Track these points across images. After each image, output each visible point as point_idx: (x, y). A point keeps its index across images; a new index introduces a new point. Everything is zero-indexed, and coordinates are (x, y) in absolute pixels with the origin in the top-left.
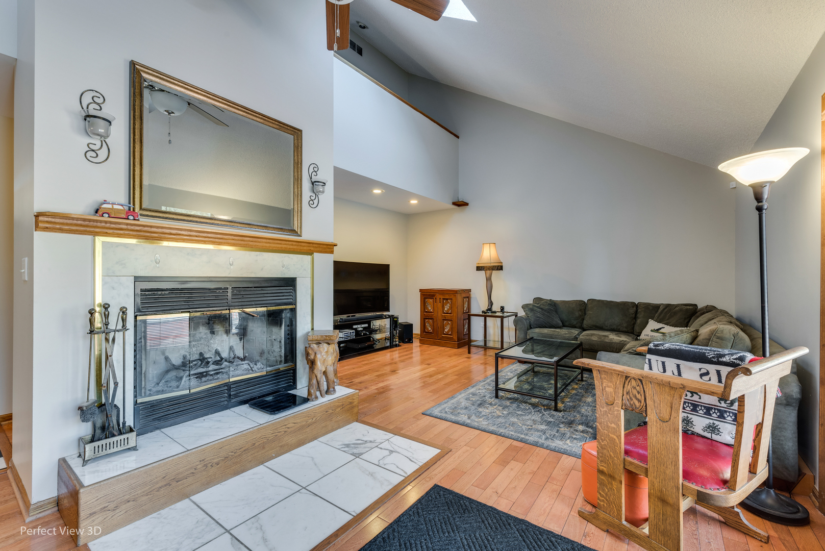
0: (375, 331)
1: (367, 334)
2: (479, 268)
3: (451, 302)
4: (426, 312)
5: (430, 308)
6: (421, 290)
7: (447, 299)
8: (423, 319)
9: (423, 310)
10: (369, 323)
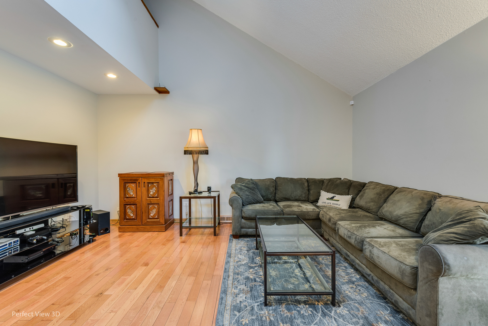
0: (56, 230)
1: (43, 240)
2: (186, 152)
3: (158, 186)
4: (127, 198)
5: (132, 194)
6: (120, 175)
7: (153, 183)
8: (123, 206)
9: (123, 195)
10: (46, 223)
